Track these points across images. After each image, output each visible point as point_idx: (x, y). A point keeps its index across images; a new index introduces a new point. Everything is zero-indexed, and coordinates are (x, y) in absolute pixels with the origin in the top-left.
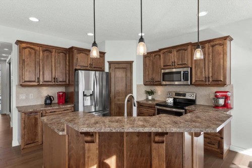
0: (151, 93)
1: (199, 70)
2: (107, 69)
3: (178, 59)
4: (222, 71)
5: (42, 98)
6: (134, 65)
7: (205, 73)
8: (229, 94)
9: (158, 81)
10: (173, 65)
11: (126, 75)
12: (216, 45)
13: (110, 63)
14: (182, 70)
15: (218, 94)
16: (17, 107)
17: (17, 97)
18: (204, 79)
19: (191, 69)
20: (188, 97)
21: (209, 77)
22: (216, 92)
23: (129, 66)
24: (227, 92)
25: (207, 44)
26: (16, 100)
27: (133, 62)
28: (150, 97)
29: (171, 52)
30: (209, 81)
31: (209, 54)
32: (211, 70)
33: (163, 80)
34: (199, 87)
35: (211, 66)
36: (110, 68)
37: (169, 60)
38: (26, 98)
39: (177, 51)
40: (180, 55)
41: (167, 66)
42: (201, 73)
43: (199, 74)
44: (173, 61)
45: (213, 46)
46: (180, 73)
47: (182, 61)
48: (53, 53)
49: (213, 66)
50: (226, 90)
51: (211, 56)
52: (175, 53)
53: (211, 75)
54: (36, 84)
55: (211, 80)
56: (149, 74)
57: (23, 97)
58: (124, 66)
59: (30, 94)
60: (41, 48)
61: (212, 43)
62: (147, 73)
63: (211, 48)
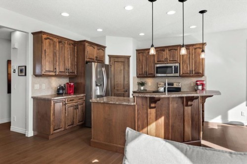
0: (142, 84)
1: (185, 65)
2: (107, 62)
3: (170, 56)
4: (201, 66)
5: (52, 88)
6: (131, 59)
7: (190, 67)
8: (204, 82)
9: (151, 74)
10: (166, 61)
11: (124, 68)
12: (197, 48)
13: (110, 57)
14: (173, 65)
15: (198, 82)
16: (32, 97)
17: (33, 87)
18: (189, 72)
19: (180, 64)
20: (175, 86)
21: (192, 71)
22: (197, 81)
23: (127, 60)
24: (203, 81)
25: (191, 47)
26: (32, 90)
27: (130, 56)
28: (142, 88)
29: (164, 51)
30: (192, 73)
31: (192, 54)
32: (194, 65)
33: (157, 73)
34: (183, 78)
35: (194, 62)
36: (110, 61)
37: (163, 57)
38: (40, 88)
39: (169, 50)
40: (172, 53)
41: (160, 61)
42: (187, 67)
43: (185, 68)
44: (166, 57)
45: (195, 49)
46: (171, 67)
47: (173, 58)
48: (66, 45)
49: (195, 63)
50: (203, 80)
51: (194, 55)
52: (168, 51)
53: (194, 69)
54: (54, 74)
55: (194, 72)
56: (142, 68)
57: (37, 86)
58: (122, 60)
59: (43, 85)
60: (57, 40)
61: (195, 47)
62: (141, 67)
63: (194, 50)
